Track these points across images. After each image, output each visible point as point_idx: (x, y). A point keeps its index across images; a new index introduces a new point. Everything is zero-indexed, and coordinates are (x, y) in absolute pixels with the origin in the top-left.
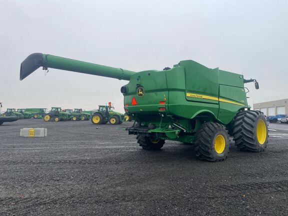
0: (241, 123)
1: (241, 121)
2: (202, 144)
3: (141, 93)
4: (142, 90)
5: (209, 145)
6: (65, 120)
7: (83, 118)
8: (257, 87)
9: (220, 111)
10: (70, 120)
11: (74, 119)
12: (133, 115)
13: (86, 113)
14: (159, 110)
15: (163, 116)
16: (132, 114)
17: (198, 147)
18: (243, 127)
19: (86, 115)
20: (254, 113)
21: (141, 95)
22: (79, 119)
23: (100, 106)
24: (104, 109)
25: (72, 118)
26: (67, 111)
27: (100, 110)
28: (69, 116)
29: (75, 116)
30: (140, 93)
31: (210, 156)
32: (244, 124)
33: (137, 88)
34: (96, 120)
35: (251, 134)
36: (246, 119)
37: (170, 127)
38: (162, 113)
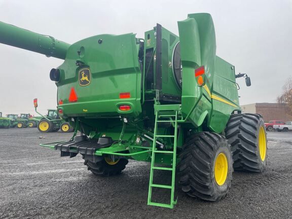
0: (238, 132)
1: (237, 128)
2: (195, 171)
3: (86, 78)
4: (87, 73)
5: (208, 174)
6: (8, 127)
7: (31, 125)
8: (249, 84)
9: (213, 113)
10: (15, 126)
11: (20, 125)
12: (73, 120)
13: (35, 119)
14: (119, 111)
15: (125, 120)
16: (70, 118)
17: (187, 176)
18: (240, 137)
19: (35, 121)
20: (254, 117)
21: (85, 82)
22: (25, 126)
23: (49, 111)
24: (55, 114)
25: (17, 124)
26: (10, 116)
27: (50, 115)
28: (12, 122)
29: (20, 122)
30: (84, 78)
31: (209, 193)
32: (241, 133)
33: (78, 70)
34: (44, 127)
35: (253, 148)
36: (243, 125)
37: (138, 140)
38: (123, 116)
